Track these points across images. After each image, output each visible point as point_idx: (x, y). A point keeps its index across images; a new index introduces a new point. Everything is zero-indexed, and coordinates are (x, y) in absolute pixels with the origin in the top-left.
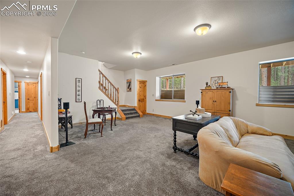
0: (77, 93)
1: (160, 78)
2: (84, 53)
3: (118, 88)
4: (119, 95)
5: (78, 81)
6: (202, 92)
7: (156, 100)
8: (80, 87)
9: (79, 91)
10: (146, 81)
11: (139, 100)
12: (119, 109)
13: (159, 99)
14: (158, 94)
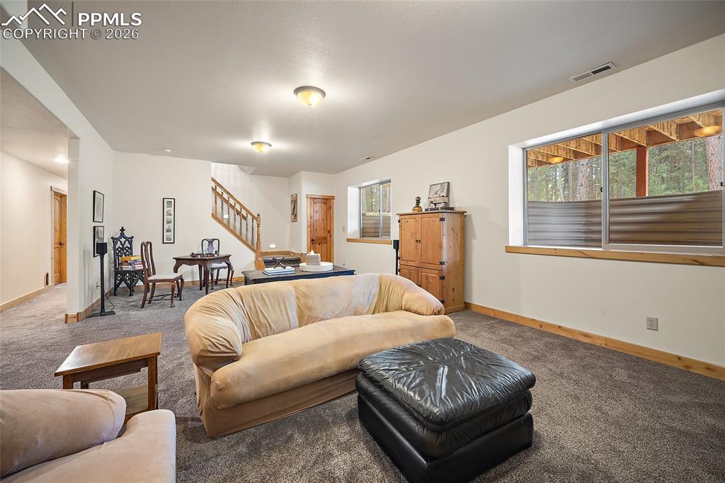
0: (166, 226)
1: (360, 188)
2: (169, 151)
3: (258, 215)
4: (261, 229)
5: (168, 202)
6: (399, 221)
7: (349, 240)
8: (171, 215)
9: (168, 222)
10: (333, 198)
11: (312, 240)
12: (260, 259)
13: (357, 236)
14: (353, 227)
